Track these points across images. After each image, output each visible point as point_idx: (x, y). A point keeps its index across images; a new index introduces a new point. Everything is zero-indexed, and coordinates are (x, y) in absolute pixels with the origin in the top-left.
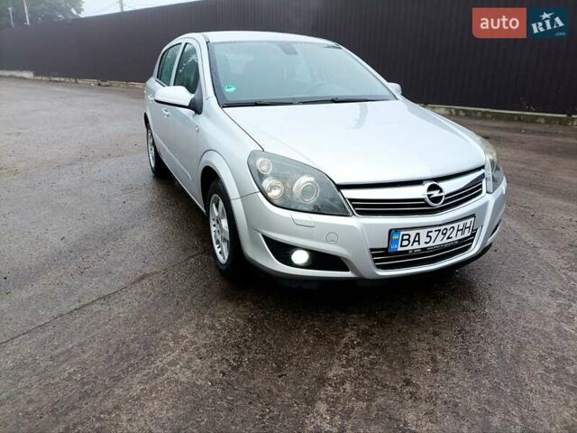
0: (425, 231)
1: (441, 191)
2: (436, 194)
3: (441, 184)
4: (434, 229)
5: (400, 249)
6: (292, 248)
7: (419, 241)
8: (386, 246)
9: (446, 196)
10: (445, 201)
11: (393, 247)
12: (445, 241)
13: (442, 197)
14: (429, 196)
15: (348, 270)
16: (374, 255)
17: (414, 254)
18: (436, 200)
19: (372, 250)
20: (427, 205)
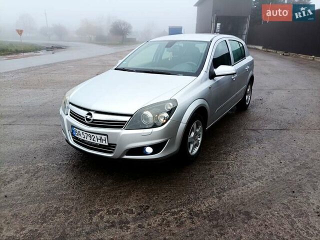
0: (81, 131)
1: (92, 117)
2: (89, 117)
4: (85, 132)
9: (94, 120)
12: (92, 141)
13: (91, 119)
14: (86, 117)
18: (88, 120)
20: (84, 120)
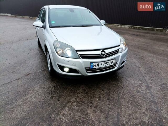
0: (100, 63)
1: (105, 52)
2: (103, 53)
3: (105, 51)
4: (103, 62)
5: (93, 68)
6: (64, 67)
7: (99, 66)
8: (89, 67)
9: (106, 54)
10: (106, 55)
11: (91, 67)
15: (79, 73)
16: (86, 69)
17: (97, 69)
19: (85, 68)
